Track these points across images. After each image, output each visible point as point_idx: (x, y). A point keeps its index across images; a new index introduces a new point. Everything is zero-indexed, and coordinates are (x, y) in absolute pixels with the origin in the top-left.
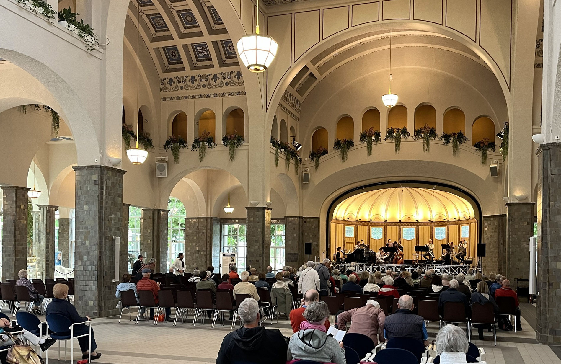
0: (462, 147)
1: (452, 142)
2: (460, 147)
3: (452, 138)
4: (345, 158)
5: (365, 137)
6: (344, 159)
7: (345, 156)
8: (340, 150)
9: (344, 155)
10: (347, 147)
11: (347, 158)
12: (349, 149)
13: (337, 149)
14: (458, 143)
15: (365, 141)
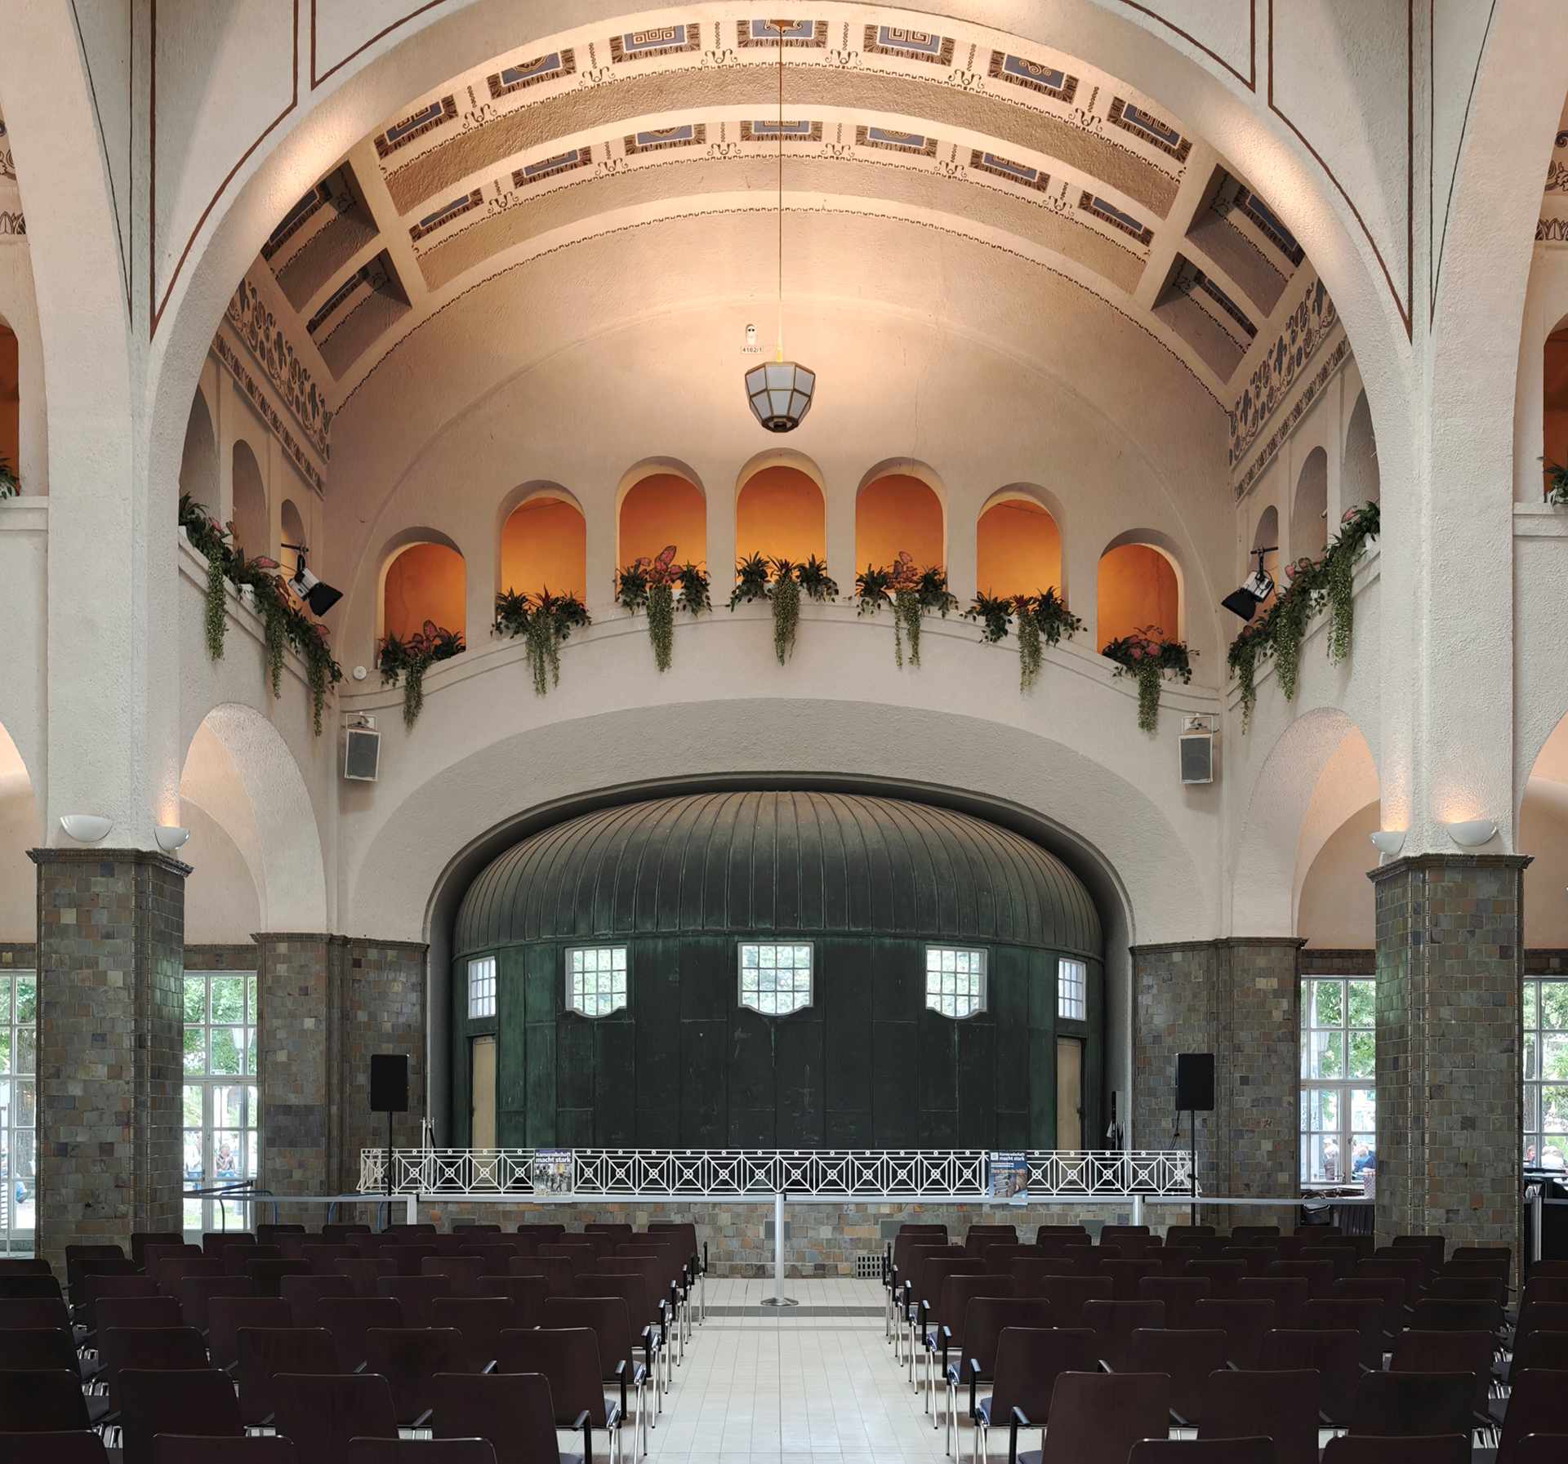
0: (1056, 654)
1: (1017, 631)
2: (1048, 652)
3: (1014, 618)
4: (549, 676)
5: (638, 586)
6: (543, 680)
7: (548, 667)
8: (522, 639)
9: (542, 661)
10: (558, 631)
11: (556, 677)
12: (564, 637)
13: (511, 632)
14: (1043, 637)
15: (638, 605)
